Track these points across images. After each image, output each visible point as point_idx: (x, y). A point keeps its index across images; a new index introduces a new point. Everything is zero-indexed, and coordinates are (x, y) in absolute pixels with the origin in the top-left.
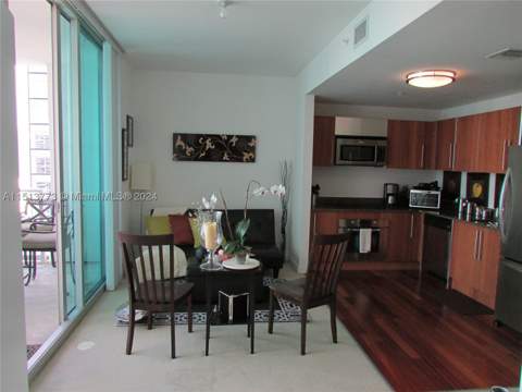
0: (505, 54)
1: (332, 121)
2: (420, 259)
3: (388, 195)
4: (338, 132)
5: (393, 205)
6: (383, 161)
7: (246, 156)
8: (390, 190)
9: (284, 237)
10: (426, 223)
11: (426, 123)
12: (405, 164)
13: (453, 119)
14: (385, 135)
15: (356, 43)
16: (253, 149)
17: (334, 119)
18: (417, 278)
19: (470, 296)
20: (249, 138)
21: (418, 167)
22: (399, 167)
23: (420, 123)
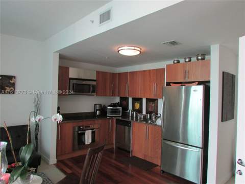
0: (171, 43)
1: (67, 69)
2: (114, 142)
3: (97, 110)
4: (71, 76)
5: (99, 115)
6: (94, 92)
7: (8, 89)
8: (98, 107)
9: (37, 142)
10: (116, 123)
11: (113, 74)
12: (104, 94)
13: (127, 73)
14: (95, 79)
15: (100, 23)
16: (13, 85)
17: (68, 68)
18: (113, 153)
19: (143, 158)
20: (11, 78)
21: (110, 95)
22: (101, 96)
23: (110, 73)
